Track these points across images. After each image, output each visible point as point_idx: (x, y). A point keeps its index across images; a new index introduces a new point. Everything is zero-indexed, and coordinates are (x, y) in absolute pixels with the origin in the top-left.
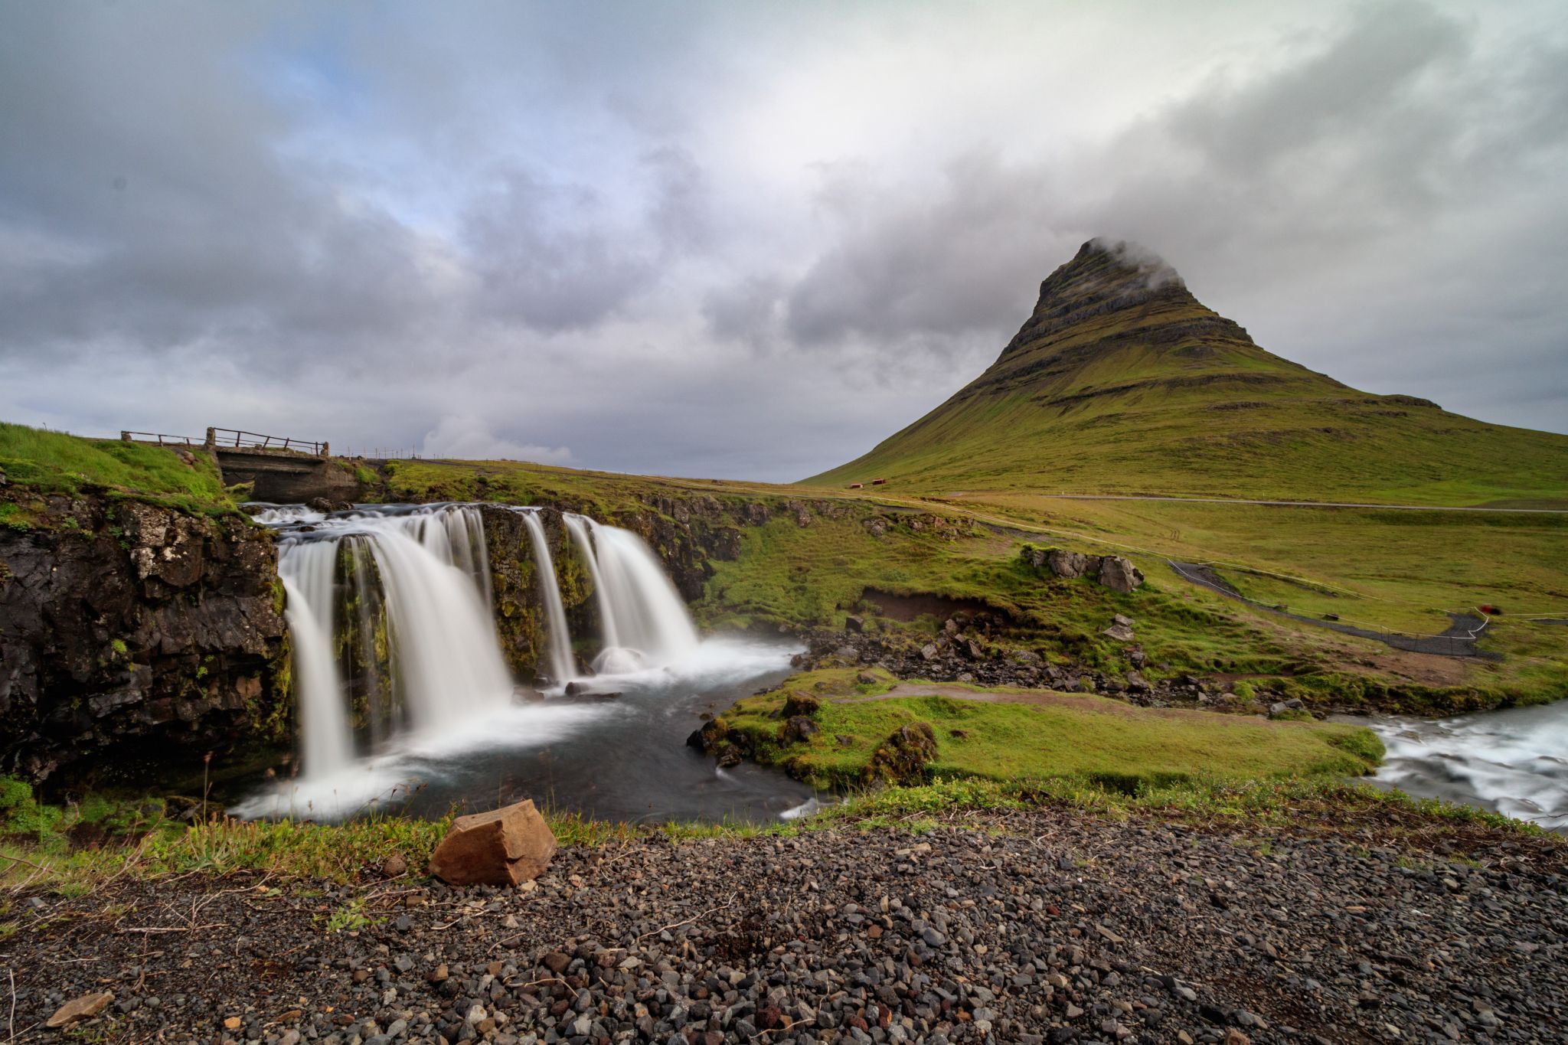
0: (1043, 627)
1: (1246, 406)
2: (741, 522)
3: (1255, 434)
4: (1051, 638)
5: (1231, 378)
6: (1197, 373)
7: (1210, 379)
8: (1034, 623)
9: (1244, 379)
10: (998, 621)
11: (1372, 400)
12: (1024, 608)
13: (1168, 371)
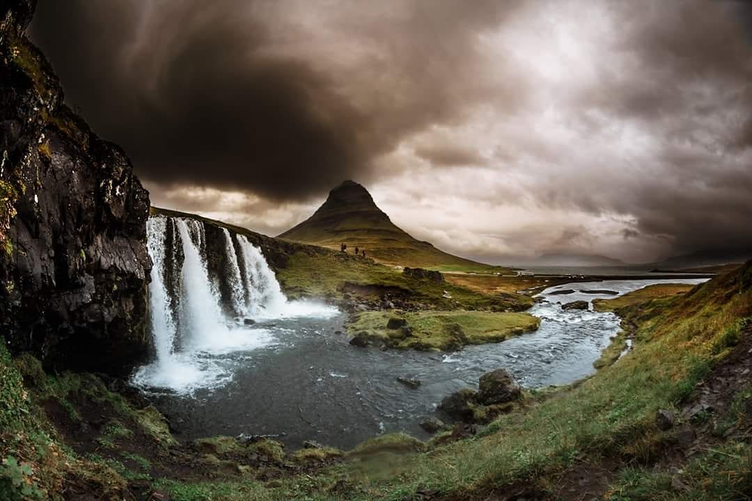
0: (423, 295)
1: (391, 239)
2: (286, 252)
3: (394, 248)
4: (427, 299)
5: (385, 231)
6: (376, 228)
7: (379, 230)
8: (419, 294)
9: (389, 231)
10: (404, 294)
11: (420, 242)
12: (413, 289)
13: (368, 226)
